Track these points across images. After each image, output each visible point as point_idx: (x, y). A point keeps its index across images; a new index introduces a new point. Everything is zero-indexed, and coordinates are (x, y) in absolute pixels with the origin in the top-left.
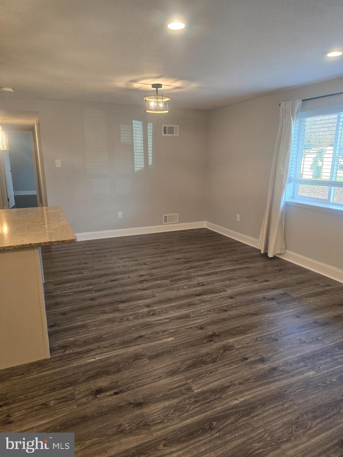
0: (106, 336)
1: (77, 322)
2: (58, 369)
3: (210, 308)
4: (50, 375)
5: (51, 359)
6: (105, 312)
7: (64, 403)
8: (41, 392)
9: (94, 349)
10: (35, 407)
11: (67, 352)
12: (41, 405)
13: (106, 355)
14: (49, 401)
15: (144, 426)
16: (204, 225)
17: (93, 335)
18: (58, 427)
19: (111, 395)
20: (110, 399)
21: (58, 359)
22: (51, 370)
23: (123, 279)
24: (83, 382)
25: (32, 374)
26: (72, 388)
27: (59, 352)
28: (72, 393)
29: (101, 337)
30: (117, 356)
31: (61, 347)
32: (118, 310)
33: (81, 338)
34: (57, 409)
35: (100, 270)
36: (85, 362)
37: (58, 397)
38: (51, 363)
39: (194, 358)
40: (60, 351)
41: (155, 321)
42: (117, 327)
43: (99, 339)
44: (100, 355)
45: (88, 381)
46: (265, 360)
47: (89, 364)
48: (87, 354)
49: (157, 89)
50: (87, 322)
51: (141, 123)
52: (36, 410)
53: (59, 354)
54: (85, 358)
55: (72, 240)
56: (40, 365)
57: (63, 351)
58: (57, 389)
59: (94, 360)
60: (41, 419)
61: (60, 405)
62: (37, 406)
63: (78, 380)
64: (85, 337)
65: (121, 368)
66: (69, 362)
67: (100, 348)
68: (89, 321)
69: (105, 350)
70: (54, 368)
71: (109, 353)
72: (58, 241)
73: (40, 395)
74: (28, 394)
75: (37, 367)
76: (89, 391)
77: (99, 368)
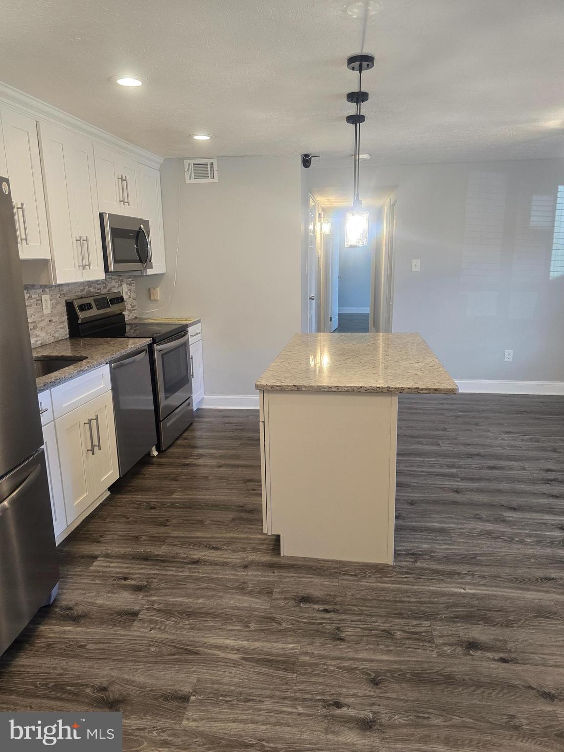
0: (483, 558)
1: (434, 522)
2: (406, 586)
4: (393, 590)
5: (394, 566)
6: (479, 518)
7: (417, 642)
8: (382, 612)
9: (462, 574)
10: (374, 630)
11: (418, 564)
12: (382, 631)
13: (482, 590)
14: (395, 630)
17: (459, 550)
18: (408, 675)
19: (494, 660)
20: (493, 665)
21: (405, 570)
22: (395, 584)
23: (511, 469)
24: (445, 620)
25: (368, 581)
26: (428, 623)
27: (406, 561)
28: (429, 632)
29: (474, 558)
30: (503, 598)
31: (409, 554)
32: (504, 521)
33: (440, 549)
34: (405, 646)
35: (468, 445)
36: (448, 589)
37: (407, 629)
38: (394, 573)
40: (408, 559)
42: (500, 549)
43: (469, 560)
44: (473, 587)
45: (453, 622)
47: (455, 595)
48: (451, 578)
50: (448, 525)
52: (375, 636)
53: (407, 564)
54: (448, 583)
55: (450, 389)
56: (379, 570)
57: (412, 560)
58: (405, 615)
59: (463, 591)
60: (383, 652)
61: (410, 641)
62: (377, 630)
63: (438, 614)
64: (446, 549)
65: (510, 620)
66: (423, 581)
67: (473, 575)
68: (452, 525)
69: (482, 581)
70: (399, 583)
71: (489, 588)
72: (430, 389)
73: (380, 616)
74: (364, 608)
75: (376, 572)
76: (456, 639)
77: (472, 607)
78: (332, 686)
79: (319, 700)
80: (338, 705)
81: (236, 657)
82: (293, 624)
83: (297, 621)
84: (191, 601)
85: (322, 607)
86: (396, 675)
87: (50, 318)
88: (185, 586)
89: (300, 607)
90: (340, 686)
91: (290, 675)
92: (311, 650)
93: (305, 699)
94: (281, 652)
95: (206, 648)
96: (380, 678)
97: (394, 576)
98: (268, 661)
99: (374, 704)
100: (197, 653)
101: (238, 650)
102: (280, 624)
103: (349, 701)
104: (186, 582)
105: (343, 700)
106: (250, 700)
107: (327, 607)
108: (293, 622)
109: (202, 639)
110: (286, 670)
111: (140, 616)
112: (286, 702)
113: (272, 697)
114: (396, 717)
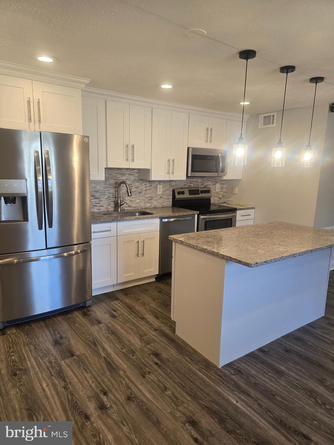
1: (283, 366)
2: (208, 380)
4: (199, 377)
5: (218, 369)
6: (322, 382)
7: (170, 401)
8: (177, 380)
9: (250, 396)
10: (161, 383)
11: (234, 377)
12: (164, 386)
13: (248, 410)
14: (170, 390)
17: (272, 386)
18: (144, 408)
19: (192, 436)
21: (221, 374)
22: (205, 376)
24: (200, 405)
25: (194, 366)
26: (190, 399)
27: (230, 372)
28: (183, 402)
29: (274, 395)
31: (237, 369)
33: (260, 379)
34: (163, 398)
36: (228, 396)
37: (176, 394)
38: (213, 372)
40: (232, 371)
42: (303, 403)
43: (270, 394)
44: (244, 405)
45: (203, 408)
47: (228, 401)
48: (239, 393)
50: (290, 373)
52: (159, 386)
53: (227, 372)
54: (233, 394)
55: (247, 263)
56: (208, 366)
57: (233, 373)
58: (185, 389)
59: (235, 402)
60: (151, 393)
61: (169, 398)
62: (163, 384)
63: (202, 400)
64: (265, 381)
65: (236, 432)
66: (222, 384)
68: (292, 374)
69: (256, 406)
70: (208, 376)
71: (253, 412)
73: (174, 381)
74: (172, 373)
75: (205, 365)
76: (191, 414)
77: (226, 411)
78: (114, 387)
79: (102, 387)
80: (105, 394)
81: (103, 355)
82: (137, 359)
83: (140, 359)
85: (157, 361)
86: (140, 403)
87: (161, 196)
88: (127, 324)
89: (150, 355)
90: (116, 390)
91: (108, 373)
92: (128, 371)
93: (99, 383)
96: (133, 399)
97: (211, 372)
98: (110, 364)
99: (115, 404)
100: (96, 346)
101: (107, 354)
102: (133, 356)
103: (111, 396)
104: (129, 323)
105: (109, 394)
106: (86, 370)
107: (159, 362)
108: (138, 359)
109: (104, 343)
110: (109, 370)
111: (101, 325)
112: (94, 379)
113: (92, 374)
114: (115, 415)
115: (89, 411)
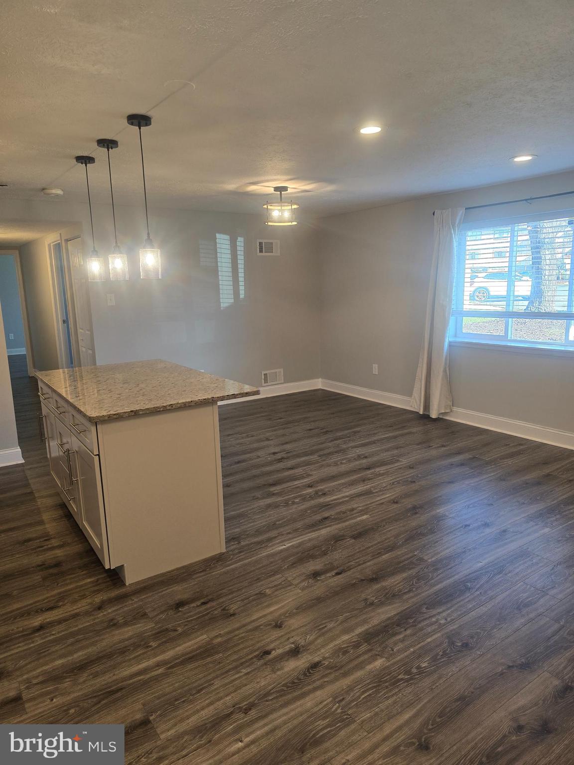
0: (280, 522)
2: (248, 560)
3: (393, 481)
4: (240, 567)
5: (227, 552)
6: (257, 498)
7: (283, 590)
8: (245, 584)
9: (275, 537)
10: (250, 597)
11: (243, 543)
12: (256, 595)
13: (296, 541)
14: (263, 590)
15: (393, 596)
16: (318, 384)
17: (261, 523)
18: (295, 611)
19: (333, 576)
20: (336, 579)
22: (238, 563)
23: (251, 459)
24: (289, 568)
26: (280, 576)
28: (285, 580)
29: (275, 524)
30: (310, 540)
31: (231, 540)
32: (274, 494)
33: (249, 528)
34: (280, 595)
36: (275, 550)
37: (270, 585)
39: (407, 531)
40: (233, 543)
41: (332, 501)
42: (284, 512)
43: (273, 526)
44: (289, 542)
45: (294, 567)
46: (490, 524)
47: (281, 551)
48: (271, 543)
49: (281, 193)
51: (227, 237)
52: (253, 600)
53: (235, 546)
54: (271, 546)
56: (219, 559)
57: (236, 543)
58: (262, 578)
59: (285, 547)
60: (268, 606)
61: (279, 591)
62: (252, 596)
63: (281, 567)
64: (253, 526)
65: (324, 551)
66: (255, 552)
67: (283, 535)
68: (243, 510)
69: (290, 536)
70: (240, 560)
71: (298, 538)
73: (246, 587)
74: (231, 588)
75: (217, 561)
76: (304, 575)
77: (298, 553)
78: (253, 645)
79: (252, 658)
80: (268, 653)
81: (161, 671)
82: (186, 625)
83: (188, 621)
84: (70, 658)
85: (199, 603)
86: (287, 615)
88: (50, 651)
89: (180, 611)
90: (258, 642)
91: (217, 657)
92: (217, 633)
93: (242, 664)
94: (195, 647)
95: (126, 680)
96: (279, 622)
97: (232, 558)
98: (190, 658)
99: (288, 639)
100: (122, 689)
101: (158, 666)
102: (176, 630)
103: (272, 646)
104: (48, 647)
105: (268, 648)
106: (202, 690)
107: (202, 601)
109: (115, 677)
110: (211, 655)
111: (27, 697)
112: (231, 673)
113: (217, 677)
114: (308, 637)
115: (302, 666)
